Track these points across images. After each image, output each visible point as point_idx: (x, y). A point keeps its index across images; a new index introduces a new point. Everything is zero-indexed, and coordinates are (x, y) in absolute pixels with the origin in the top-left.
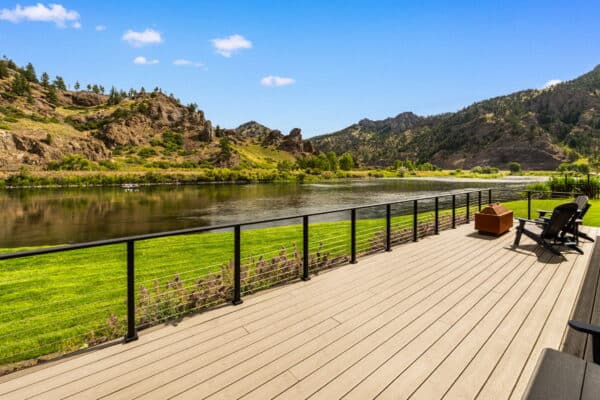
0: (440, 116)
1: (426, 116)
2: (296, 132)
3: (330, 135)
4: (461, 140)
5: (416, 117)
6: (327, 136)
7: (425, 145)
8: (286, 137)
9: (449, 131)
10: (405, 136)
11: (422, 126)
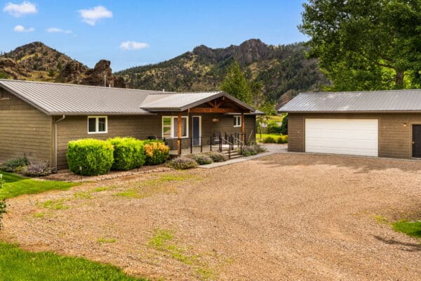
0: (293, 46)
1: (276, 45)
2: (104, 65)
3: (154, 67)
4: (312, 77)
5: (265, 46)
6: (150, 67)
7: (272, 84)
8: (90, 72)
9: (300, 66)
10: (249, 71)
11: (270, 59)
